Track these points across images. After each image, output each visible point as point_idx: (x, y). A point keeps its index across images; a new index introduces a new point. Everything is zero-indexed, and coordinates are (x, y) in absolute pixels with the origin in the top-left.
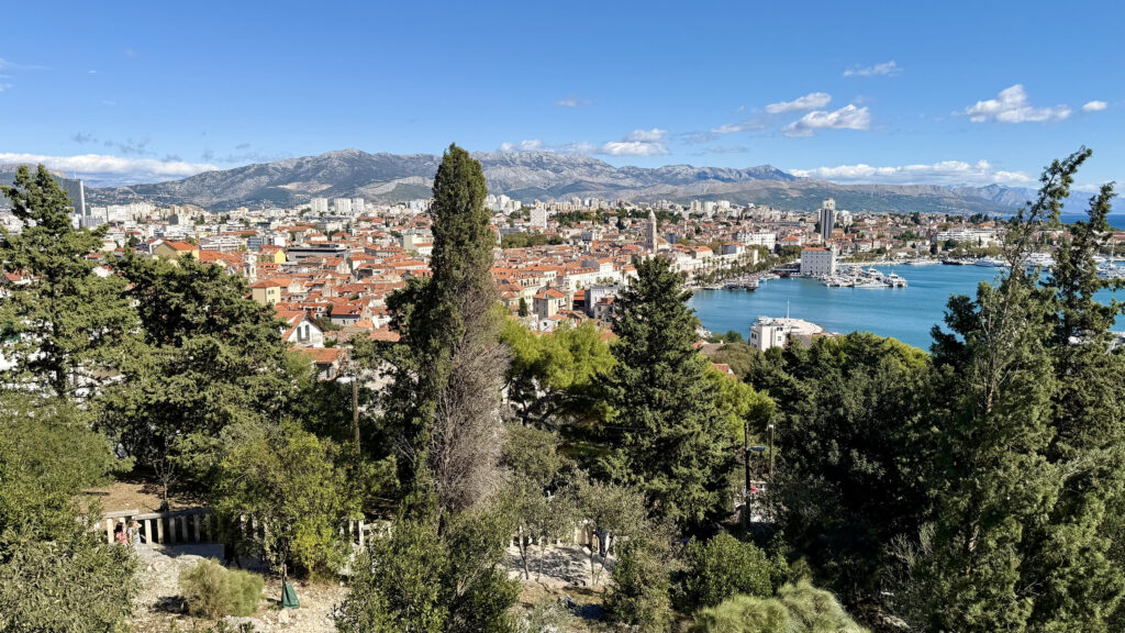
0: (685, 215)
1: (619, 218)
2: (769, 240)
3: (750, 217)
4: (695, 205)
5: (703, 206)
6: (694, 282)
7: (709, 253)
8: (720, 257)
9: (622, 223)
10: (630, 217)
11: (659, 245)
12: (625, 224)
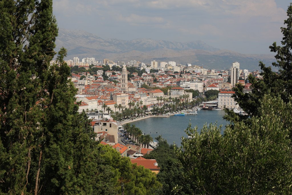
0: (148, 70)
1: (105, 71)
2: (199, 87)
3: (189, 72)
4: (154, 64)
5: (159, 65)
6: (151, 112)
7: (161, 94)
8: (168, 97)
9: (106, 74)
10: (112, 70)
11: (129, 89)
12: (108, 75)
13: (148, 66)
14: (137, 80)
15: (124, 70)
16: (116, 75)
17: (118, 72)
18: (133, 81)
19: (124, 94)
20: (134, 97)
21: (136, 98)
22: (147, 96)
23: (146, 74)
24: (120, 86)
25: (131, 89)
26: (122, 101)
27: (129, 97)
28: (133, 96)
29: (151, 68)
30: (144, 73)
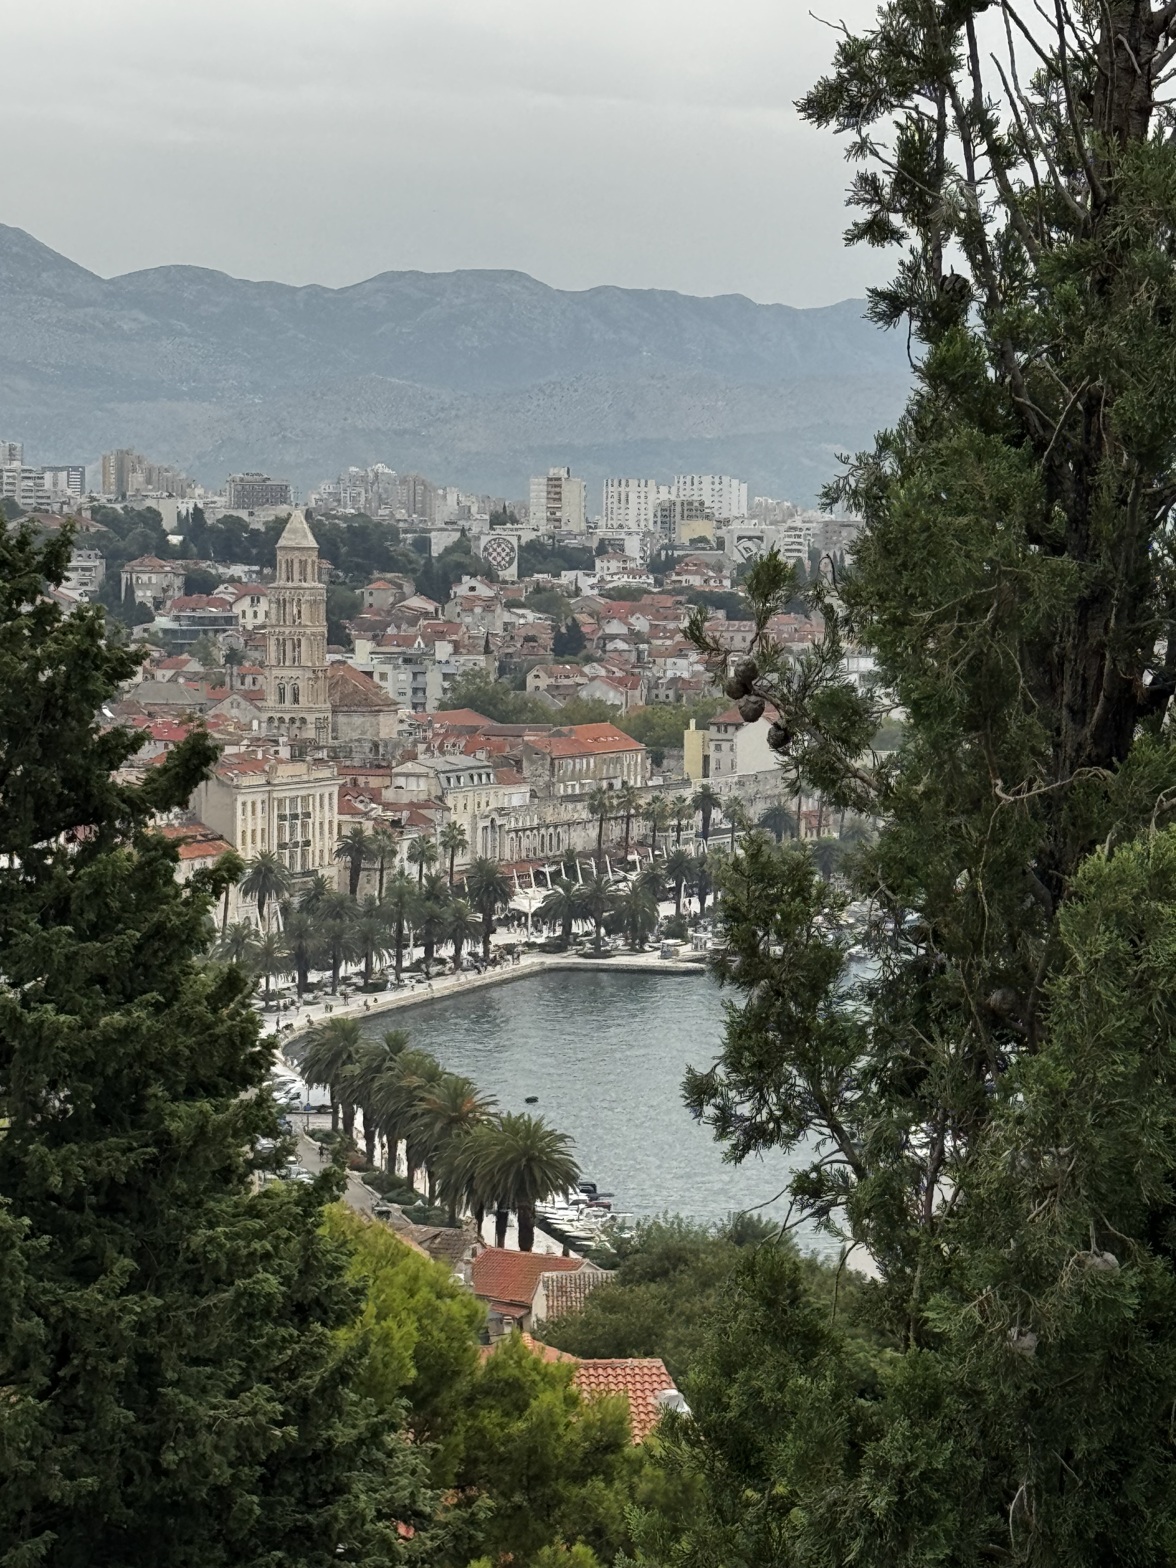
1: (117, 559)
4: (555, 497)
8: (689, 791)
9: (130, 590)
10: (181, 553)
11: (341, 719)
12: (143, 596)
13: (498, 519)
14: (408, 641)
15: (296, 556)
16: (223, 592)
17: (238, 570)
18: (369, 646)
19: (300, 768)
20: (389, 795)
21: (405, 798)
22: (502, 781)
23: (484, 591)
24: (254, 697)
25: (357, 720)
26: (280, 829)
27: (343, 792)
28: (375, 782)
29: (528, 536)
30: (473, 582)
